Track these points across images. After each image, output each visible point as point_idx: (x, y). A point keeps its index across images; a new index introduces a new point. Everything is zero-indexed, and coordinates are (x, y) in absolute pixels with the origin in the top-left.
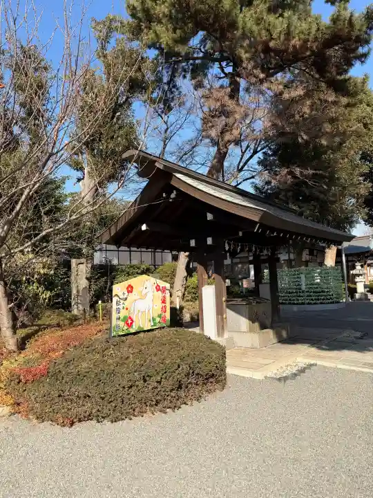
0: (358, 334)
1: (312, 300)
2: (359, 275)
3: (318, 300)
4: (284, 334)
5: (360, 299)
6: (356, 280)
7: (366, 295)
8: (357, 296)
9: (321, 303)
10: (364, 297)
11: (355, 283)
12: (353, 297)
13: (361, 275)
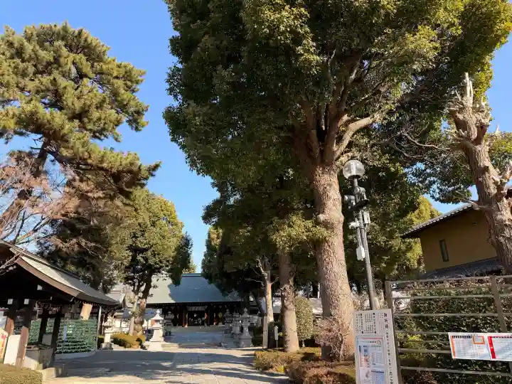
0: (108, 370)
1: (69, 349)
2: (107, 327)
3: (74, 348)
4: (60, 372)
5: (106, 349)
6: (106, 331)
7: (111, 345)
8: (104, 345)
9: (76, 352)
10: (109, 346)
11: (104, 334)
12: (99, 346)
13: (110, 327)
